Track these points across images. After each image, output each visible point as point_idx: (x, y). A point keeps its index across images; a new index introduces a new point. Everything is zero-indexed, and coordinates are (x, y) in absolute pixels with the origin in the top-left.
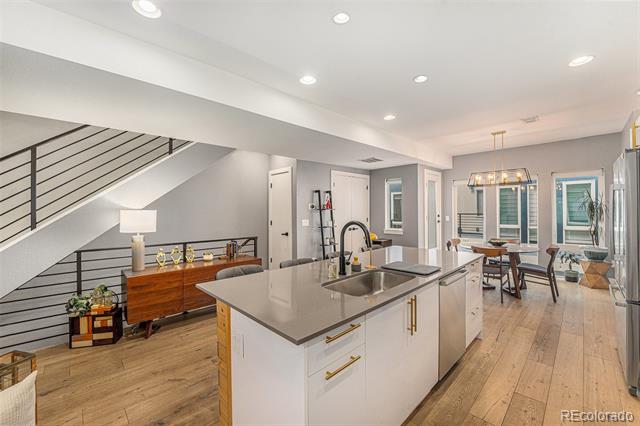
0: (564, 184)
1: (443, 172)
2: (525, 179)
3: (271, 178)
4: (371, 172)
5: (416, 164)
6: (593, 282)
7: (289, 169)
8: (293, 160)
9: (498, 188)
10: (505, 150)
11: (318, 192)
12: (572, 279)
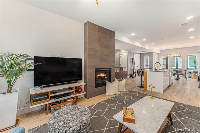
0: (188, 57)
1: (158, 54)
2: (180, 55)
3: (120, 55)
4: (140, 54)
5: (153, 52)
6: (195, 78)
7: (126, 53)
8: (128, 52)
9: (172, 58)
10: (175, 49)
11: (132, 58)
12: (190, 77)
